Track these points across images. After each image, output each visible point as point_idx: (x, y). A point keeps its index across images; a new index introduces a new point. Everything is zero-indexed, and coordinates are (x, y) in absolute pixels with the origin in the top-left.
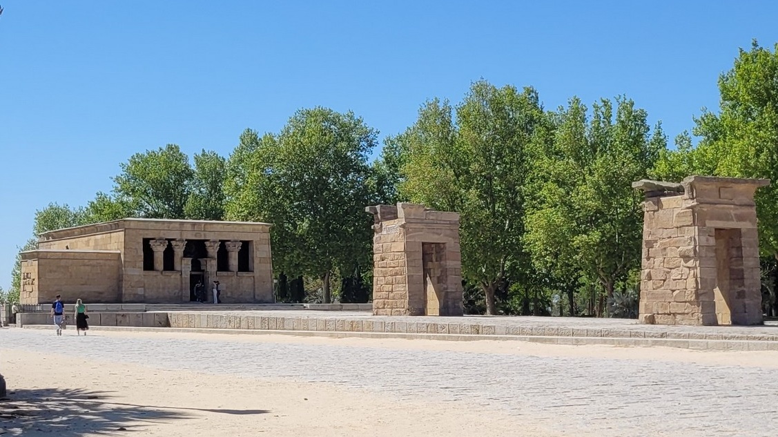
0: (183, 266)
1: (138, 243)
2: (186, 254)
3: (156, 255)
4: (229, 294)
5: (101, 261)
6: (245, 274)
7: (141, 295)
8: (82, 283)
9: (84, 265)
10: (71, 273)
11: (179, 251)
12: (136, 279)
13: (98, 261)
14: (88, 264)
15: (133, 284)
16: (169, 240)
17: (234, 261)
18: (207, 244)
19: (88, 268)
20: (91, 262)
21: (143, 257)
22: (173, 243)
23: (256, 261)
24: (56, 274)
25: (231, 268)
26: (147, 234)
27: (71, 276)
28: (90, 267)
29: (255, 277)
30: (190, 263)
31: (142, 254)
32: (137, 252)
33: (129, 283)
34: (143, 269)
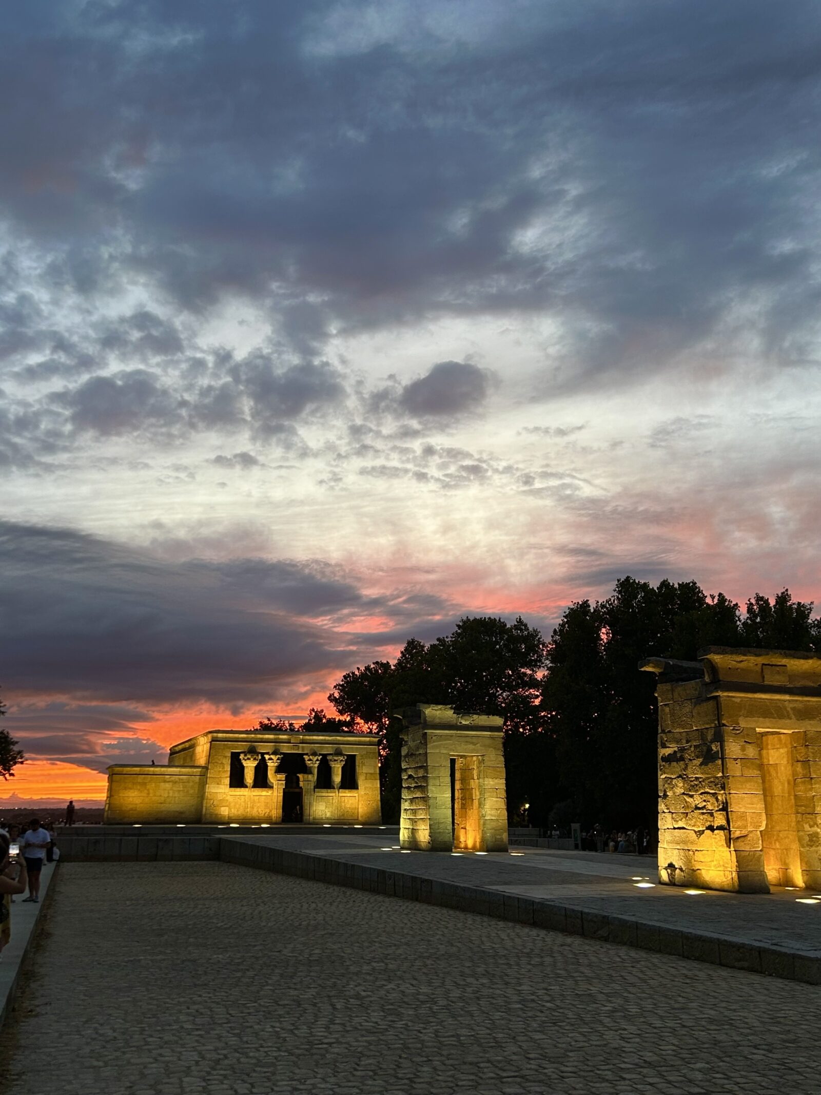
0: (276, 782)
1: (225, 757)
2: (279, 770)
3: (246, 771)
4: (329, 815)
5: (185, 778)
6: (349, 791)
7: (224, 816)
8: (159, 802)
9: (165, 781)
10: (148, 790)
11: (272, 765)
12: (221, 798)
13: (181, 777)
14: (168, 780)
15: (216, 803)
16: (263, 754)
17: (337, 779)
18: (306, 757)
19: (168, 785)
20: (173, 778)
21: (229, 773)
22: (267, 757)
23: (361, 777)
24: (132, 791)
25: (333, 785)
26: (236, 747)
27: (149, 794)
28: (171, 783)
29: (360, 796)
30: (284, 779)
31: (229, 769)
32: (224, 767)
33: (211, 802)
34: (229, 786)
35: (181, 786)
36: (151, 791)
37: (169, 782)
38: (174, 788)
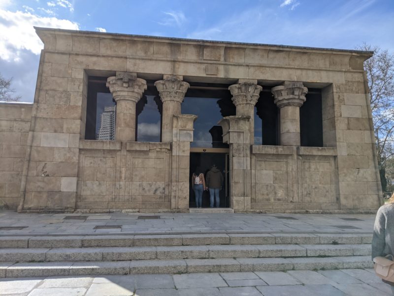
0: (175, 131)
1: (73, 80)
4: (281, 193)
6: (315, 151)
7: (69, 195)
12: (58, 157)
15: (49, 168)
17: (291, 127)
23: (341, 126)
25: (284, 138)
26: (95, 63)
29: (339, 158)
30: (190, 125)
32: (68, 98)
33: (40, 167)
34: (78, 136)
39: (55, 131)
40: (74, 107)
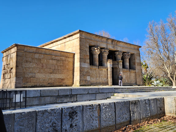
3: (95, 56)
4: (127, 81)
5: (63, 58)
7: (89, 81)
9: (52, 59)
10: (42, 64)
11: (105, 55)
12: (86, 70)
13: (61, 57)
15: (84, 74)
17: (127, 63)
18: (117, 53)
20: (57, 58)
21: (89, 57)
22: (103, 50)
23: (136, 64)
24: (32, 64)
25: (126, 67)
26: (91, 42)
29: (136, 72)
32: (86, 53)
33: (82, 73)
34: (89, 64)
35: (62, 63)
36: (44, 65)
37: (54, 60)
38: (58, 64)
39: (84, 62)
40: (88, 55)
